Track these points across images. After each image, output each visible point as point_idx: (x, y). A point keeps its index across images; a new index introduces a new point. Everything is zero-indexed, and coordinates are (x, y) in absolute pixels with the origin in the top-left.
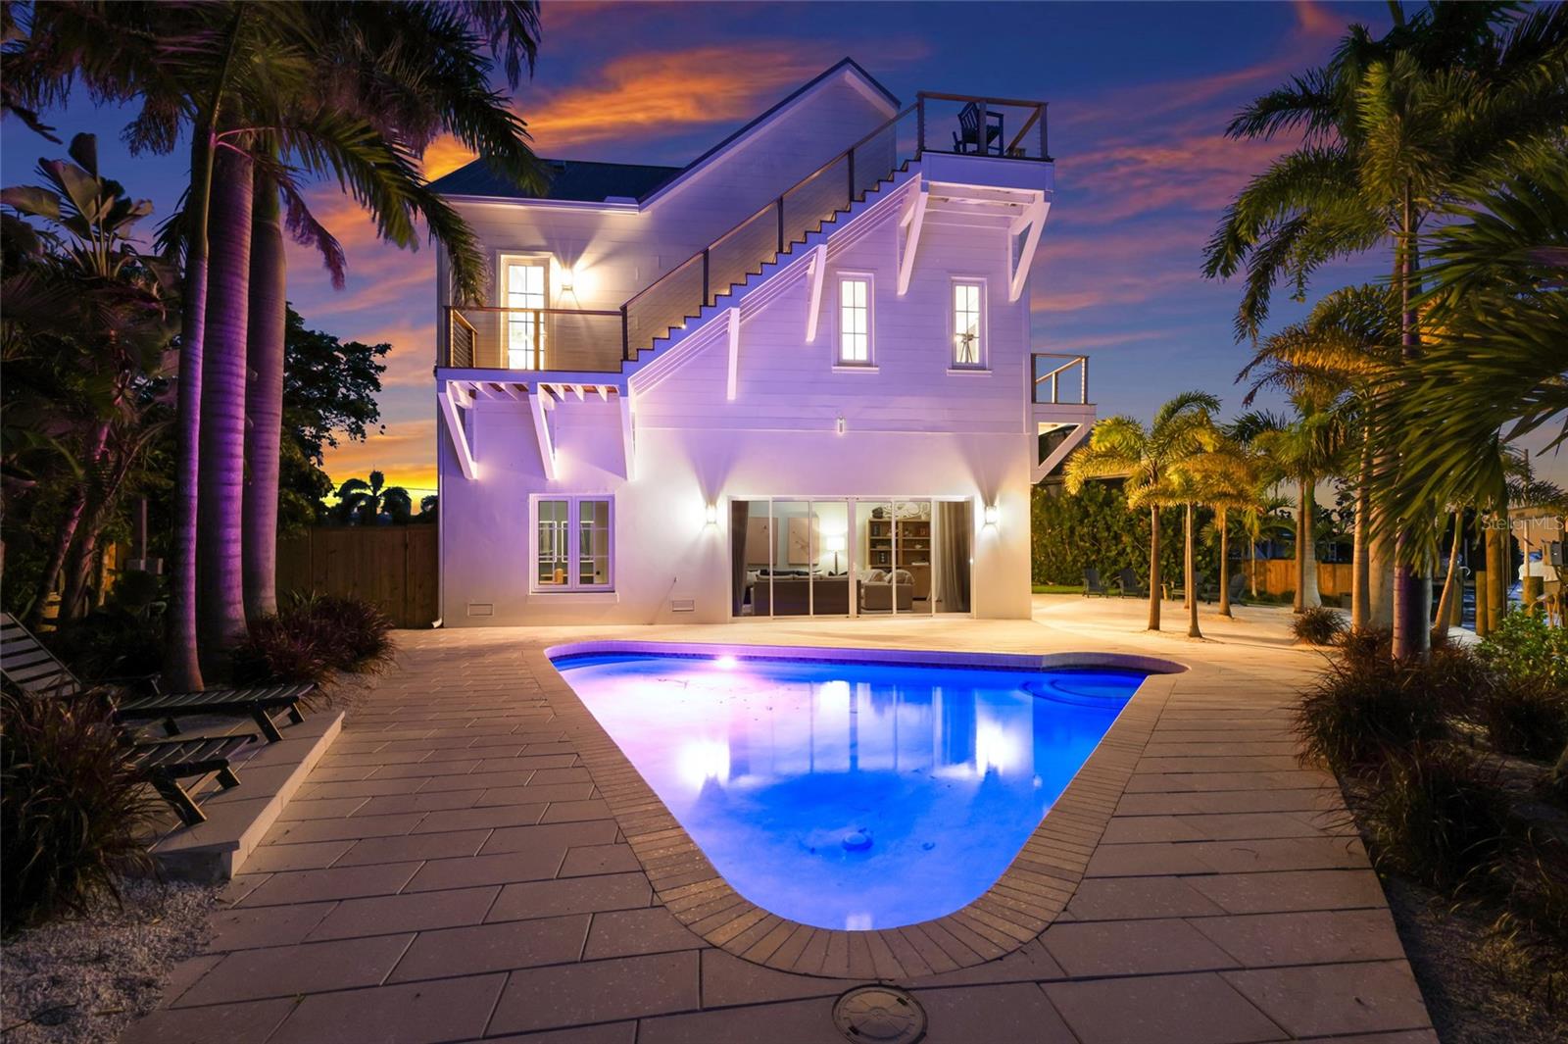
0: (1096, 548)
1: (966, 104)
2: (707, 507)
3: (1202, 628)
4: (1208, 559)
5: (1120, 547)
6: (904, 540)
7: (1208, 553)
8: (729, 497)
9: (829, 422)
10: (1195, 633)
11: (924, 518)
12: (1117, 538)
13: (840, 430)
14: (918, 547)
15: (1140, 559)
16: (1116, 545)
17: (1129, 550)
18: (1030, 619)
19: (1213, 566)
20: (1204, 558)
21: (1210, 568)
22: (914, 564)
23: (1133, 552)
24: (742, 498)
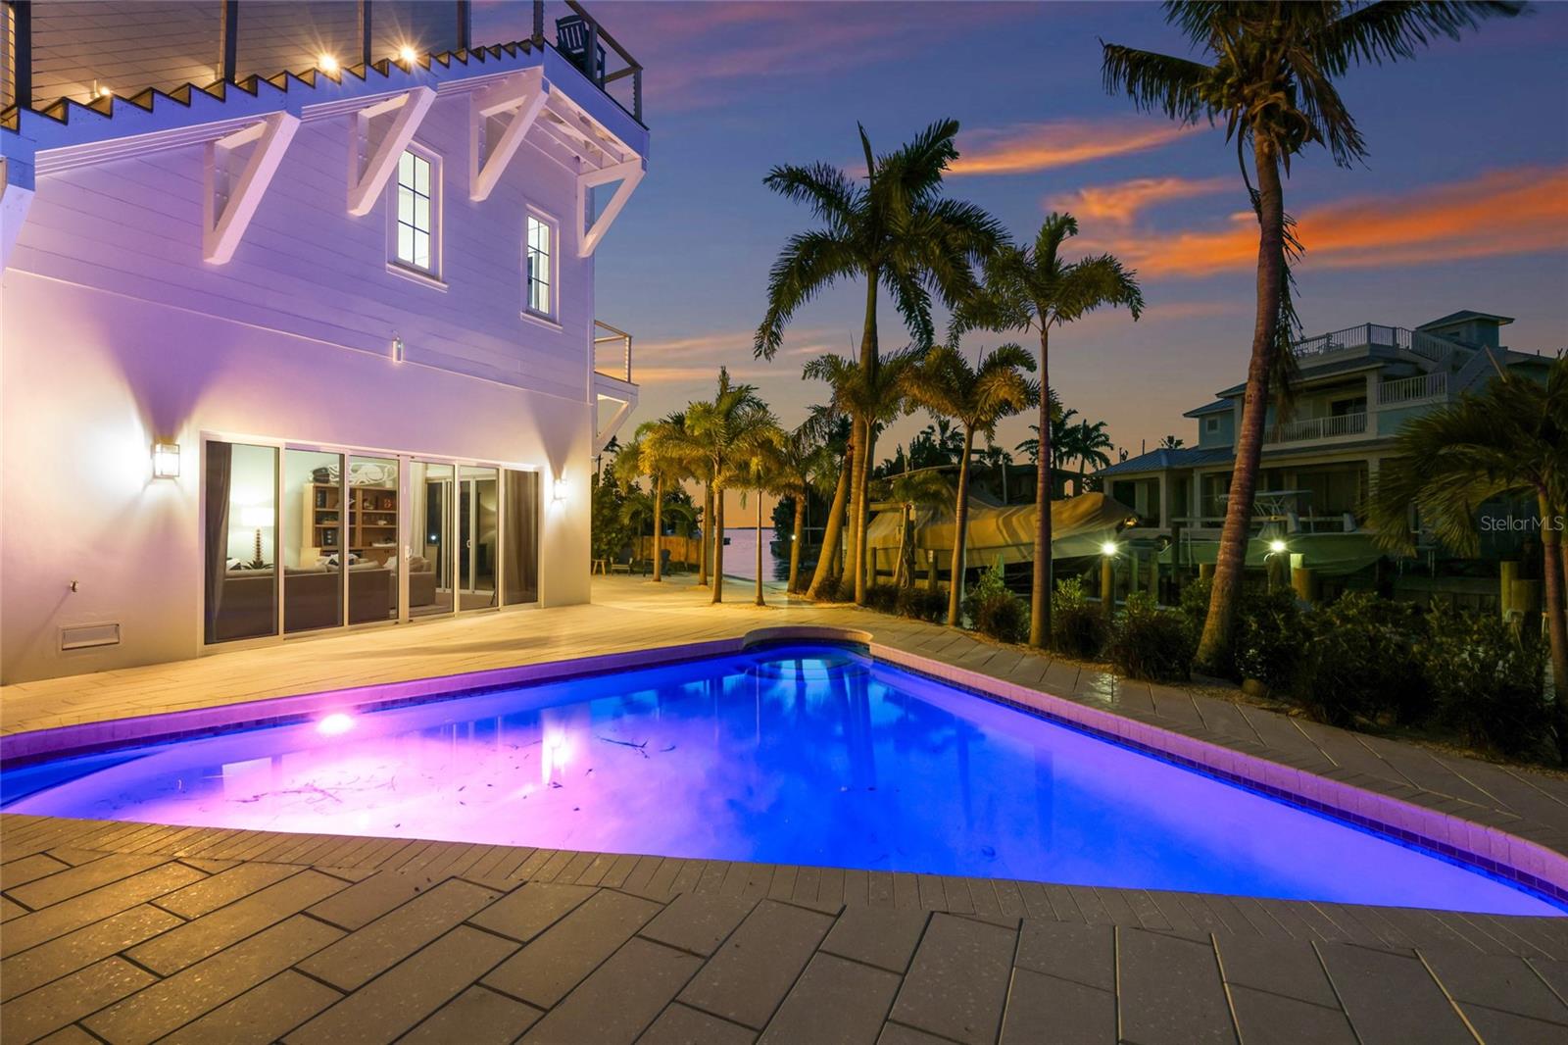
1: (574, 13)
2: (153, 450)
3: (765, 599)
6: (364, 514)
8: (202, 433)
9: (381, 344)
10: (761, 603)
11: (389, 486)
13: (394, 356)
14: (382, 523)
18: (589, 603)
22: (377, 545)
24: (224, 436)
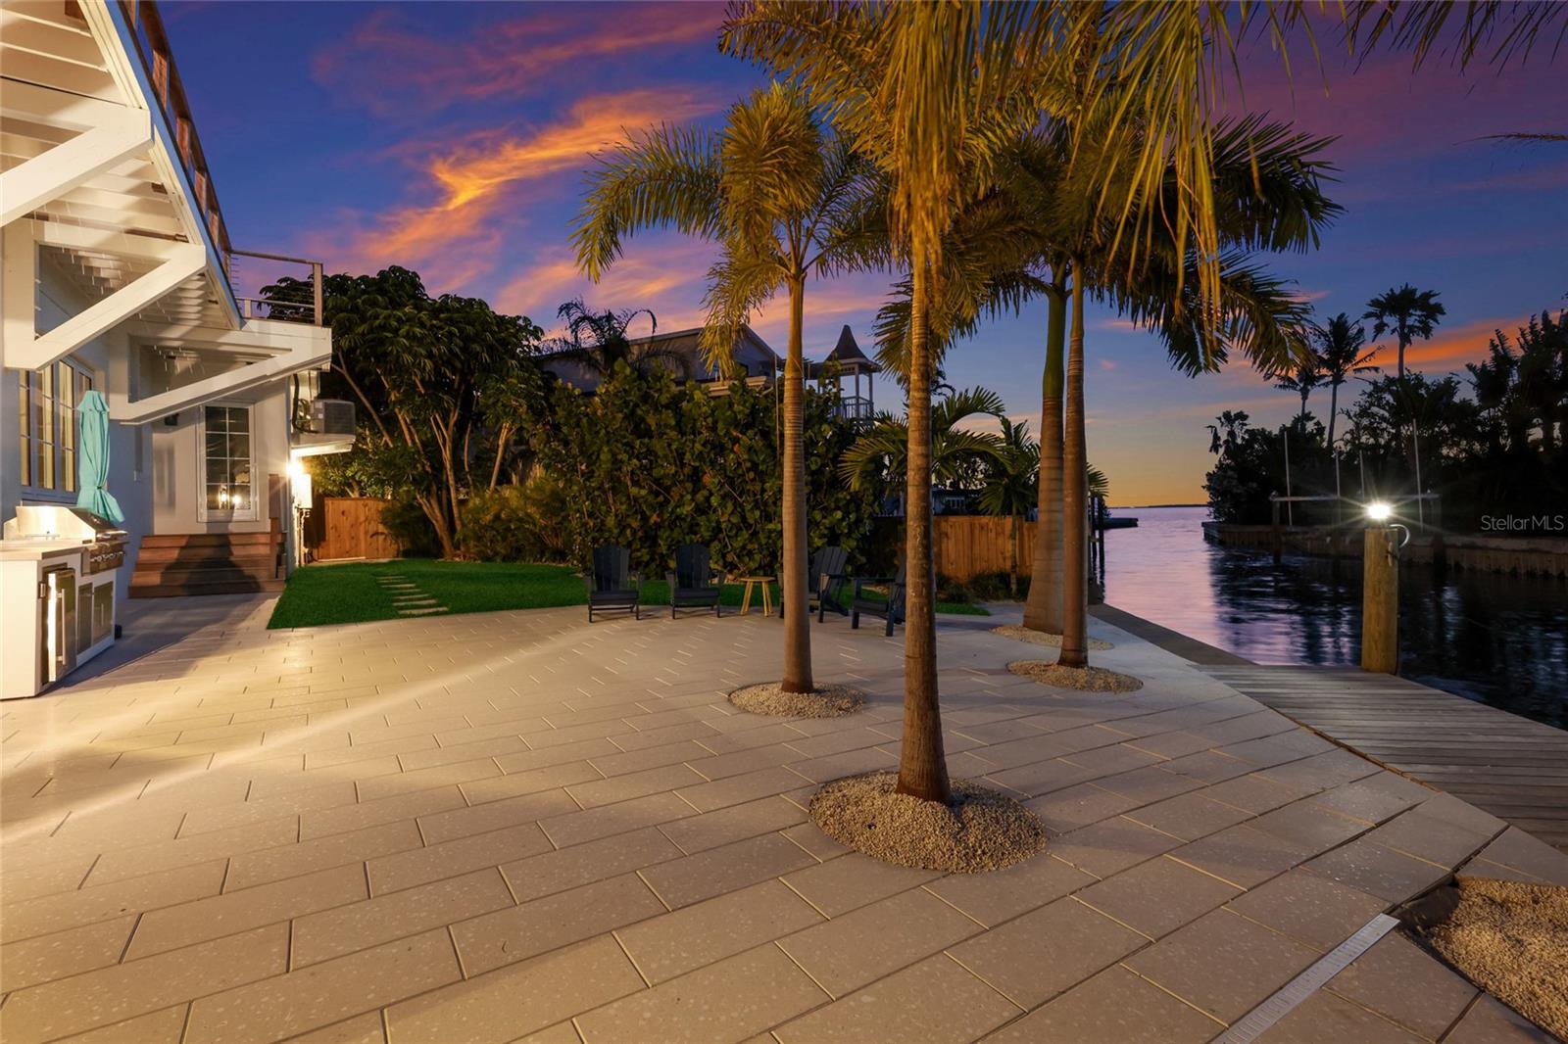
0: (661, 499)
4: (852, 517)
5: (700, 497)
7: (852, 506)
12: (696, 477)
15: (734, 520)
16: (694, 492)
17: (714, 501)
19: (862, 530)
20: (846, 514)
21: (856, 535)
23: (723, 505)
